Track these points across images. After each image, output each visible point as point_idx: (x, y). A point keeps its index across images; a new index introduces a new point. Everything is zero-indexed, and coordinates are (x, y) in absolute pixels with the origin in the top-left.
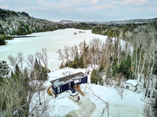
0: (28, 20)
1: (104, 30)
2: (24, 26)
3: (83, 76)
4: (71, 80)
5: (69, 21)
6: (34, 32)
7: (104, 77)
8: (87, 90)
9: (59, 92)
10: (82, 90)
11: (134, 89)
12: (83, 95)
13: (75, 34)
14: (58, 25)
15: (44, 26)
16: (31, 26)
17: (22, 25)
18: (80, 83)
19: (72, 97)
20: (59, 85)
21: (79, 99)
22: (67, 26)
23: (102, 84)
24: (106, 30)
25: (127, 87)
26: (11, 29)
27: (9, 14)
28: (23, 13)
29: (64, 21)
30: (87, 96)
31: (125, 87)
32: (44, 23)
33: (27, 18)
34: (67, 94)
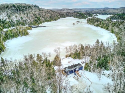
0: (39, 12)
1: (97, 22)
2: (37, 18)
3: (80, 66)
4: (74, 68)
5: (68, 9)
6: (43, 22)
7: (92, 67)
8: (82, 74)
9: (68, 74)
10: (80, 74)
11: (107, 76)
12: (80, 76)
13: (74, 24)
14: (60, 15)
15: (51, 17)
16: (41, 17)
17: (36, 17)
18: (78, 70)
19: (75, 78)
20: (69, 71)
21: (78, 79)
22: (67, 15)
23: (90, 71)
24: (99, 22)
25: (104, 74)
26: (28, 20)
27: (26, 8)
28: (35, 6)
29: (65, 9)
30: (82, 77)
31: (103, 74)
32: (50, 14)
33: (38, 10)
34: (72, 75)
